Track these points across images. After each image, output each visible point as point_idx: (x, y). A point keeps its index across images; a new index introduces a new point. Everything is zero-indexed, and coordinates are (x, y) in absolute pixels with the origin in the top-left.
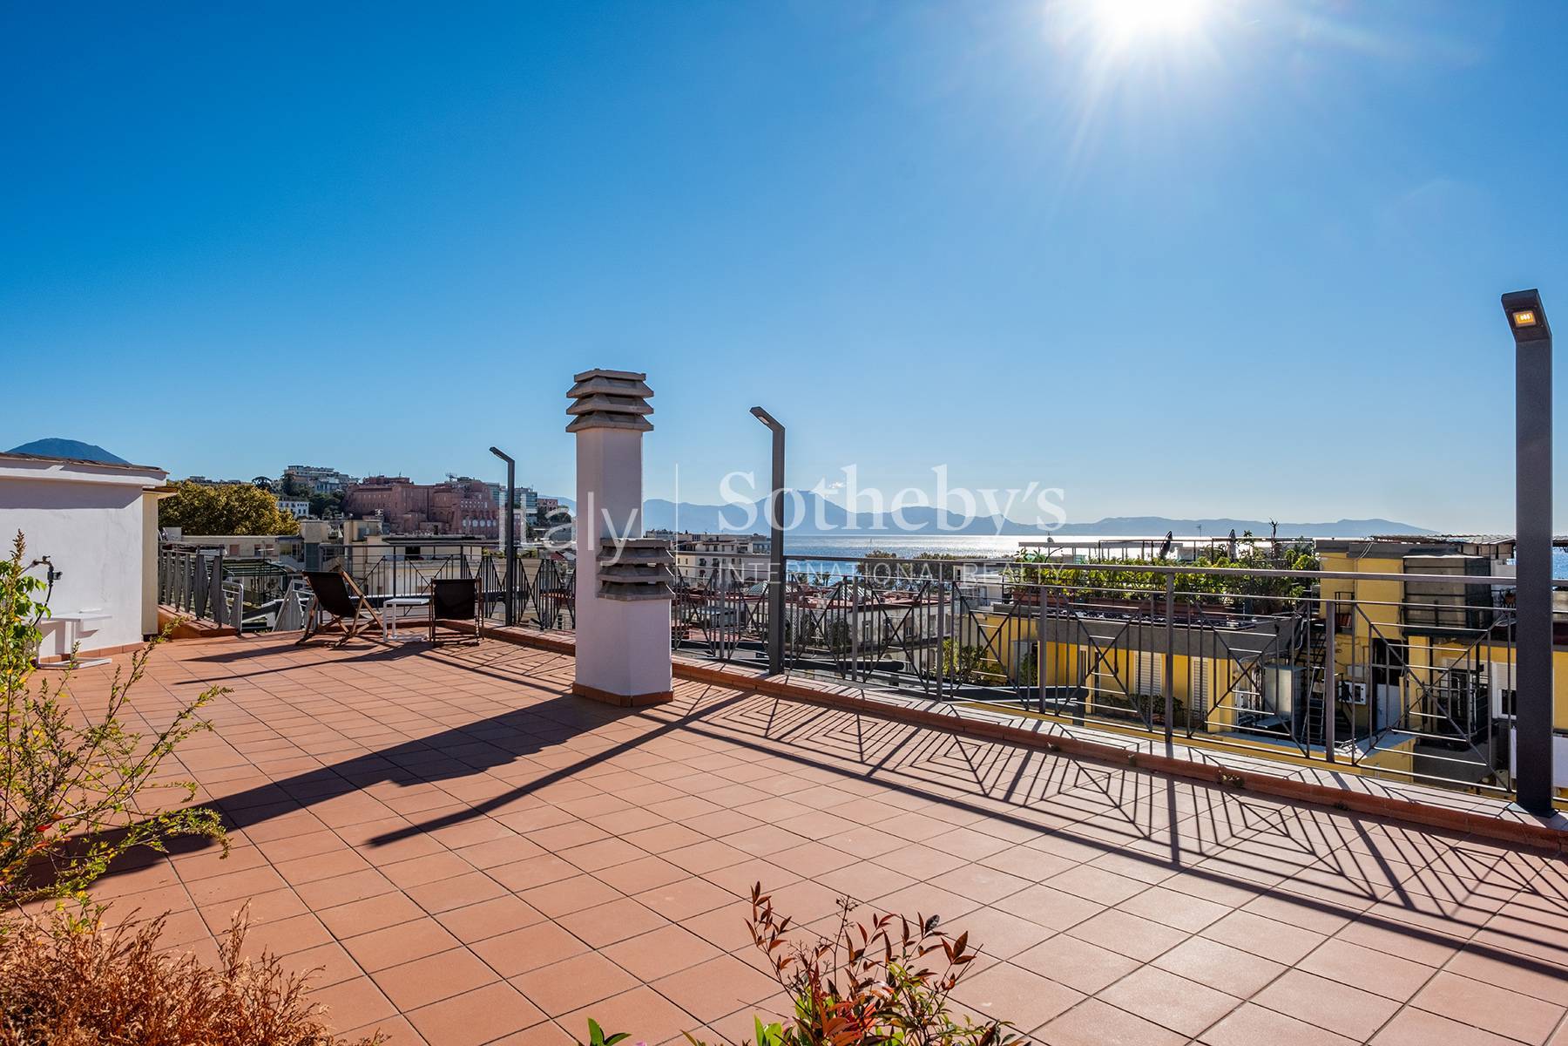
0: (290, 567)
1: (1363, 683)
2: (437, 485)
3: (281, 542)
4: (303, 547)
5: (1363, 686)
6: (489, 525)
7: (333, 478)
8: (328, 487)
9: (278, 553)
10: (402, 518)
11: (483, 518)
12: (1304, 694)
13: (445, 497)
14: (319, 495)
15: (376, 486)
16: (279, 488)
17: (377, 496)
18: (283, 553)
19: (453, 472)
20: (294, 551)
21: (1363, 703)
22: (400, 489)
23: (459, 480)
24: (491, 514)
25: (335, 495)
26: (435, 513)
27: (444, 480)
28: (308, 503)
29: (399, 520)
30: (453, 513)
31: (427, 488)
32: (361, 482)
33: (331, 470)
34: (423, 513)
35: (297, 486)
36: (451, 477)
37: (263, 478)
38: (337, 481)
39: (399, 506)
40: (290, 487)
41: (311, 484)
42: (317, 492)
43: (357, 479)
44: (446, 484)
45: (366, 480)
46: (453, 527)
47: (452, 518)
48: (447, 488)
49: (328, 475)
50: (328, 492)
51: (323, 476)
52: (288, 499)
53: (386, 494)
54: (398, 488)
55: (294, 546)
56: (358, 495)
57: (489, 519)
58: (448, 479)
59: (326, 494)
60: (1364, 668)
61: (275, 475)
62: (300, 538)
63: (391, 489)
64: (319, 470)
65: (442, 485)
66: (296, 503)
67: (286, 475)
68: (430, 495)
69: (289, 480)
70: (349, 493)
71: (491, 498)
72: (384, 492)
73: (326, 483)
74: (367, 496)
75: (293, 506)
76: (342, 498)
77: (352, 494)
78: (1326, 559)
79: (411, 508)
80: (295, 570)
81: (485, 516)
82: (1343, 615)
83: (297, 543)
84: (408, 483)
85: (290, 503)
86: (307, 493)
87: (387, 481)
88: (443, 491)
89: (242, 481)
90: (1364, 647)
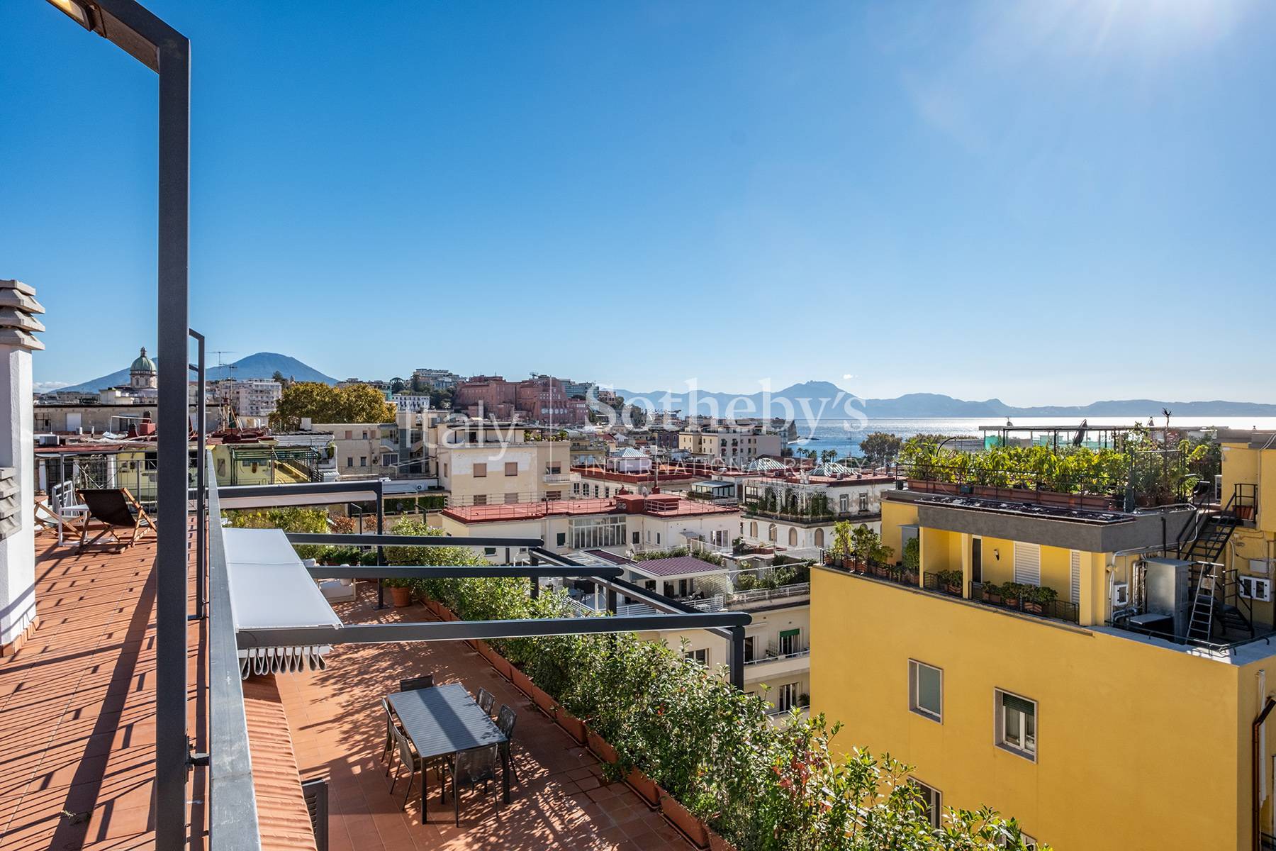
0: (388, 447)
1: (1266, 578)
2: (523, 382)
3: (382, 428)
4: (397, 432)
5: (1267, 582)
6: (561, 413)
7: (447, 378)
8: (444, 384)
9: (380, 437)
10: (497, 407)
11: (557, 407)
12: (1192, 591)
13: (528, 391)
14: (437, 391)
15: (478, 384)
16: (409, 386)
17: (478, 390)
18: (383, 437)
19: (535, 371)
20: (391, 435)
21: (1267, 599)
22: (495, 385)
23: (540, 377)
24: (563, 403)
25: (448, 391)
26: (521, 404)
27: (528, 377)
28: (429, 397)
29: (494, 410)
30: (535, 403)
31: (515, 384)
32: (468, 380)
33: (446, 372)
34: (512, 403)
35: (422, 384)
36: (534, 375)
37: (398, 379)
38: (450, 380)
39: (494, 398)
40: (417, 385)
41: (432, 382)
42: (436, 389)
43: (465, 378)
44: (530, 381)
45: (471, 379)
46: (535, 414)
47: (534, 407)
48: (530, 384)
49: (444, 375)
50: (444, 389)
51: (441, 376)
52: (415, 395)
53: (484, 389)
54: (493, 385)
55: (391, 431)
56: (465, 391)
57: (562, 408)
58: (532, 377)
59: (442, 390)
60: (1268, 563)
61: (406, 376)
62: (397, 425)
63: (488, 385)
64: (438, 372)
65: (526, 382)
66: (421, 397)
67: (414, 376)
68: (518, 390)
69: (416, 379)
70: (458, 389)
71: (564, 391)
72: (484, 388)
73: (443, 382)
74: (471, 391)
75: (419, 399)
76: (453, 393)
77: (461, 390)
78: (1228, 449)
79: (503, 400)
80: (392, 450)
81: (559, 406)
82: (1245, 507)
83: (393, 429)
84: (502, 380)
85: (416, 397)
86: (429, 390)
87: (487, 379)
88: (527, 386)
89: (384, 381)
90: (1268, 542)
